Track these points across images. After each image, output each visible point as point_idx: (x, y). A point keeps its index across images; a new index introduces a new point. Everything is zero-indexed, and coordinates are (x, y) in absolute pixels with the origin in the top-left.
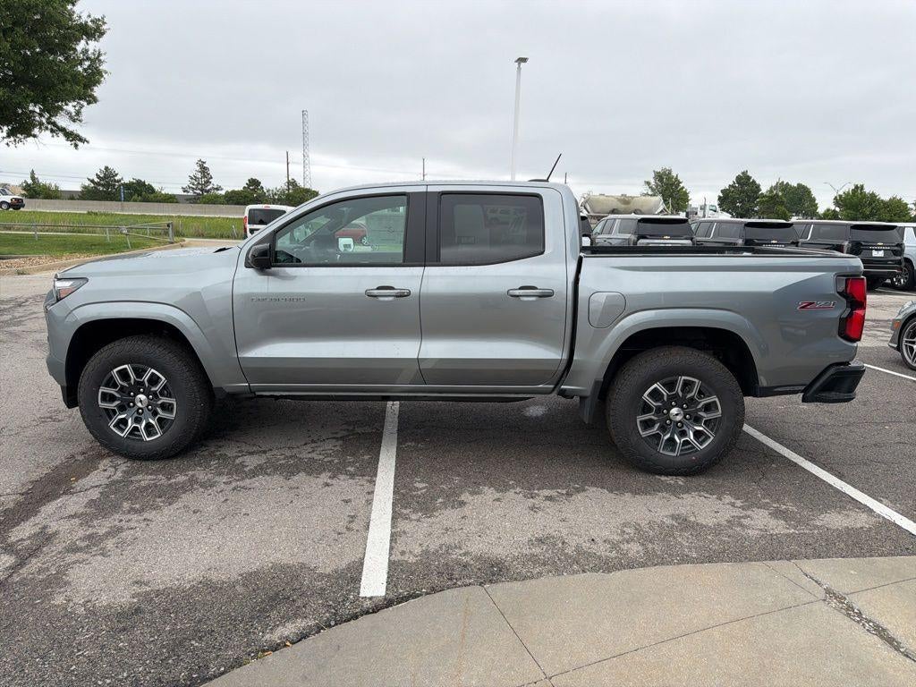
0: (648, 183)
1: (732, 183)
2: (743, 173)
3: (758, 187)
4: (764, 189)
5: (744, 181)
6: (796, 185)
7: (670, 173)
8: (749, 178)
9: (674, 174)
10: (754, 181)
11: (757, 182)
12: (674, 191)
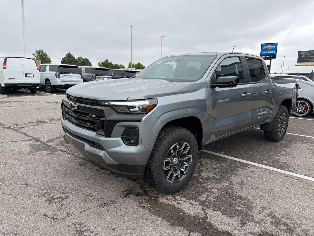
0: (34, 54)
1: (65, 57)
2: (69, 53)
3: (74, 58)
4: (76, 59)
5: (69, 55)
6: (84, 58)
7: (42, 51)
8: (71, 55)
9: (44, 52)
10: (73, 56)
11: (74, 57)
12: (45, 58)
